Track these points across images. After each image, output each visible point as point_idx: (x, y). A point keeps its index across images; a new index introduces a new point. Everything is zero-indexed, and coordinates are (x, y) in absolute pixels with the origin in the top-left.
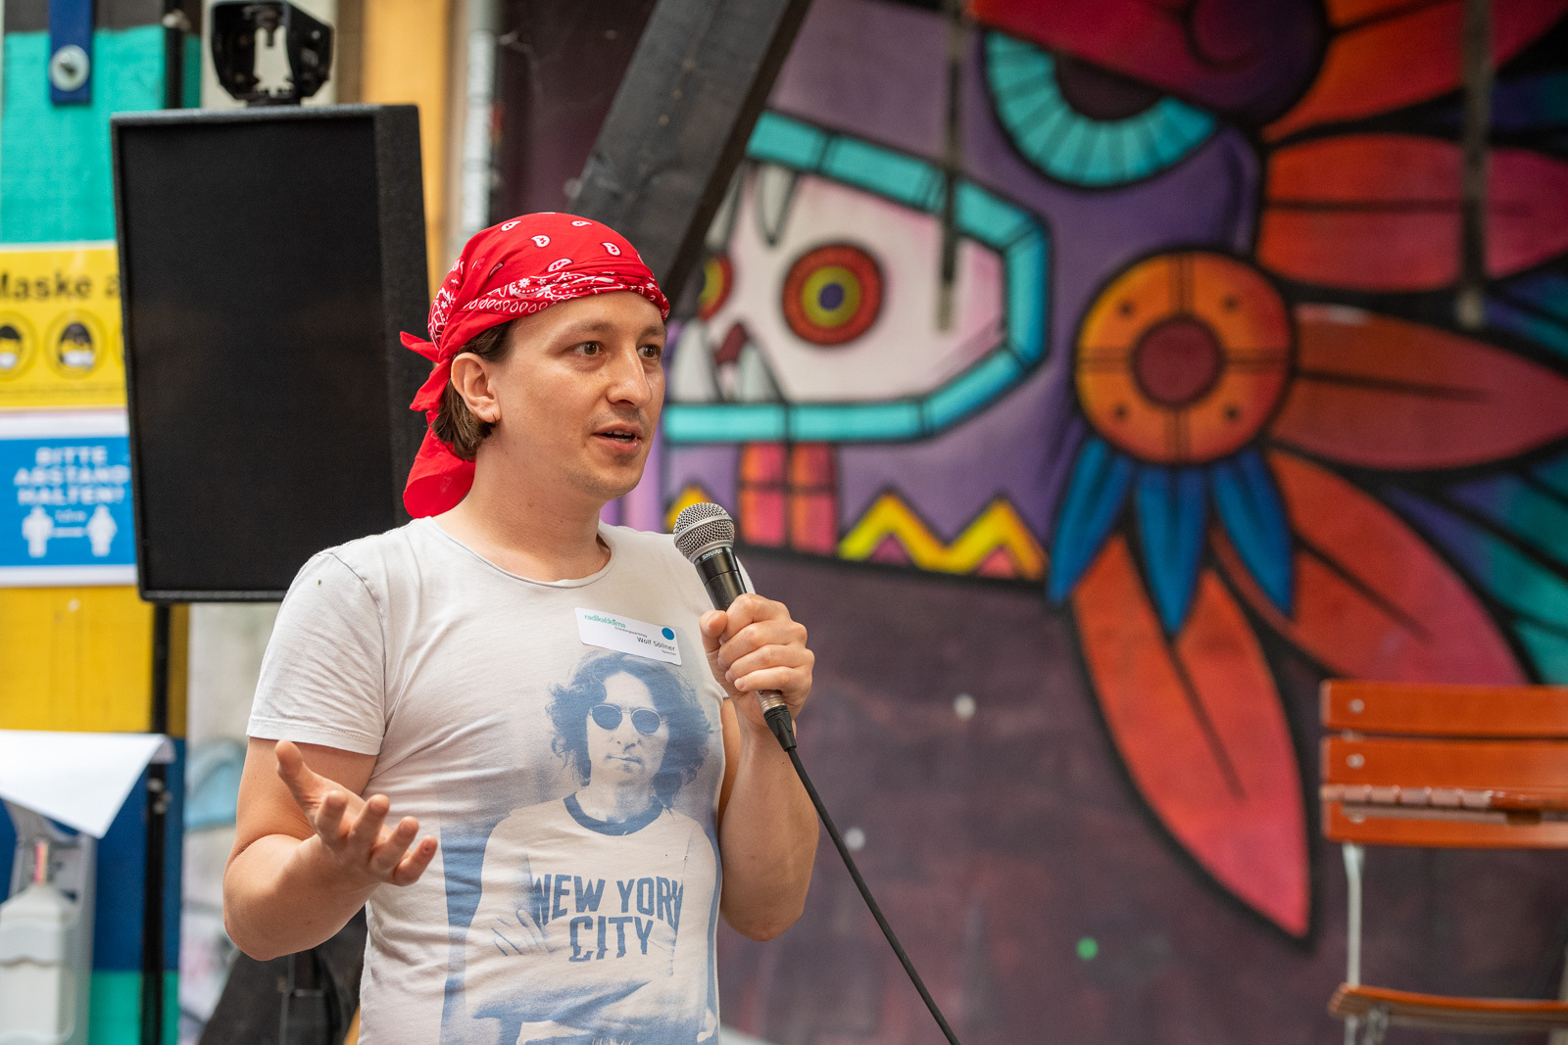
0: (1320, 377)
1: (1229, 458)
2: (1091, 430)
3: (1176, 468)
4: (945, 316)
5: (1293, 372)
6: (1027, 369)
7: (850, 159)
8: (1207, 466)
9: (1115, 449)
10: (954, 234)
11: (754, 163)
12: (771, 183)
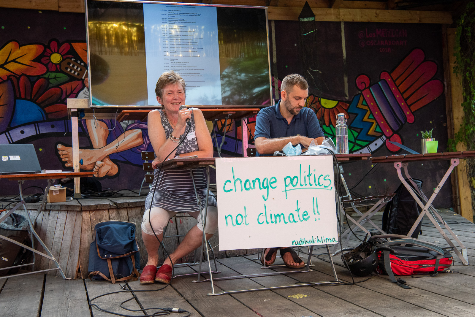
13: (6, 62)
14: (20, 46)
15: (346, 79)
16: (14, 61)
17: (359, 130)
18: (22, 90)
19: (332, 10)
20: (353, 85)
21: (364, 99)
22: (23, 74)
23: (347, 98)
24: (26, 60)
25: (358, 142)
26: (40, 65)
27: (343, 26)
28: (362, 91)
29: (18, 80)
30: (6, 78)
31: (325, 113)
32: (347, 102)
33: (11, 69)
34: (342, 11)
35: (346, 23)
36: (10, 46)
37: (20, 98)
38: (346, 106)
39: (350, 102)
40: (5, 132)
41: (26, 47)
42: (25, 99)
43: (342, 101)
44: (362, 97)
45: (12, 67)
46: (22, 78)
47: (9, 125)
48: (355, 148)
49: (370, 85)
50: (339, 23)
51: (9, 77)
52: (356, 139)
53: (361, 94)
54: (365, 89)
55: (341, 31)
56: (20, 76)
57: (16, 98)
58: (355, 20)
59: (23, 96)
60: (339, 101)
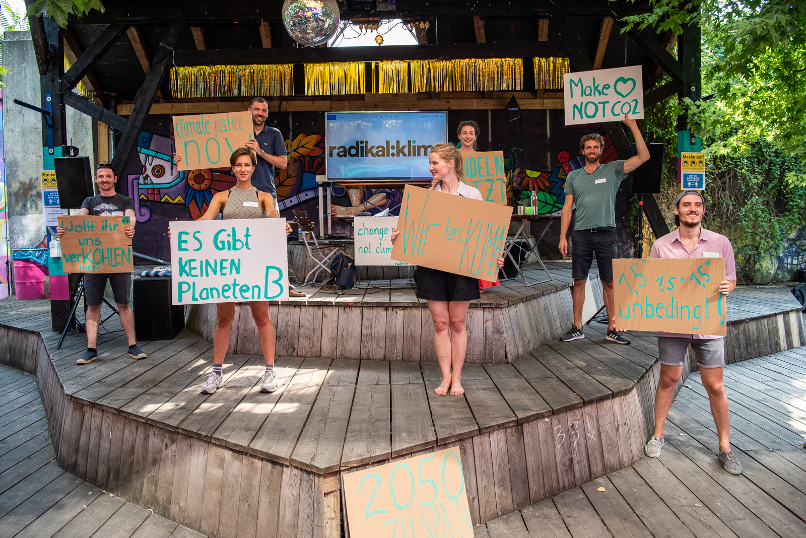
0: (215, 180)
1: (206, 190)
2: (190, 187)
3: (200, 191)
4: (172, 174)
5: (213, 180)
6: (182, 180)
7: (160, 155)
8: (203, 190)
9: (192, 188)
11: (147, 156)
12: (150, 158)
13: (298, 148)
14: (307, 136)
15: (549, 155)
16: (303, 146)
17: (558, 196)
18: (307, 166)
19: (538, 101)
20: (554, 160)
21: (564, 170)
22: (308, 155)
23: (549, 170)
24: (310, 146)
25: (556, 205)
26: (318, 148)
27: (548, 112)
28: (562, 164)
29: (304, 159)
30: (297, 159)
31: (530, 182)
32: (549, 173)
33: (300, 152)
34: (546, 101)
35: (550, 110)
36: (301, 136)
37: (306, 172)
38: (548, 176)
39: (551, 173)
40: (296, 195)
41: (310, 137)
42: (309, 172)
43: (545, 172)
44: (562, 169)
45: (301, 151)
46: (307, 158)
47: (299, 190)
48: (554, 210)
49: (570, 160)
50: (545, 111)
51: (299, 157)
52: (555, 202)
53: (562, 166)
54: (565, 162)
55: (546, 116)
56: (306, 157)
57: (303, 171)
58: (557, 108)
59: (307, 170)
60: (542, 172)
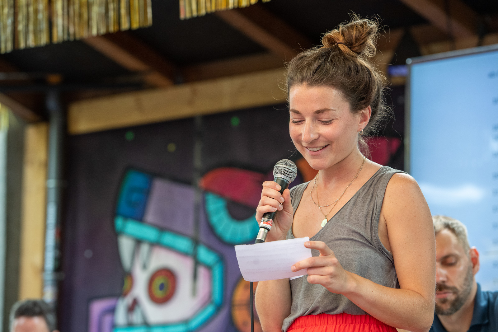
4: (194, 291)
6: (218, 309)
7: (168, 239)
10: (197, 263)
11: (139, 242)
12: (145, 248)
